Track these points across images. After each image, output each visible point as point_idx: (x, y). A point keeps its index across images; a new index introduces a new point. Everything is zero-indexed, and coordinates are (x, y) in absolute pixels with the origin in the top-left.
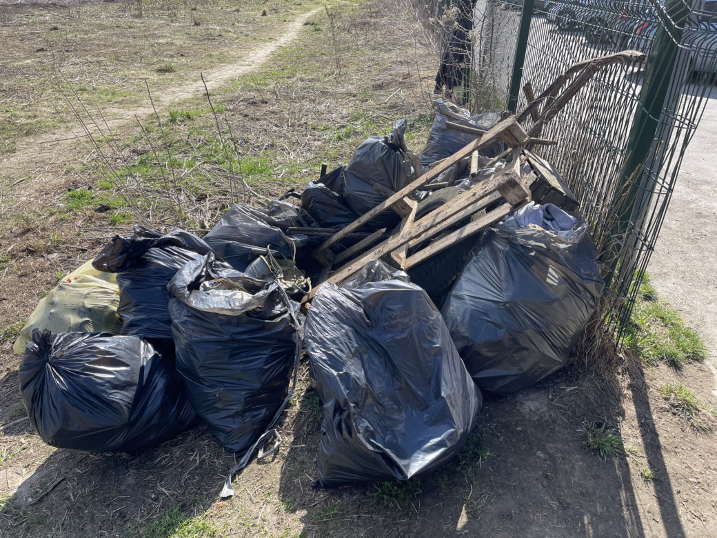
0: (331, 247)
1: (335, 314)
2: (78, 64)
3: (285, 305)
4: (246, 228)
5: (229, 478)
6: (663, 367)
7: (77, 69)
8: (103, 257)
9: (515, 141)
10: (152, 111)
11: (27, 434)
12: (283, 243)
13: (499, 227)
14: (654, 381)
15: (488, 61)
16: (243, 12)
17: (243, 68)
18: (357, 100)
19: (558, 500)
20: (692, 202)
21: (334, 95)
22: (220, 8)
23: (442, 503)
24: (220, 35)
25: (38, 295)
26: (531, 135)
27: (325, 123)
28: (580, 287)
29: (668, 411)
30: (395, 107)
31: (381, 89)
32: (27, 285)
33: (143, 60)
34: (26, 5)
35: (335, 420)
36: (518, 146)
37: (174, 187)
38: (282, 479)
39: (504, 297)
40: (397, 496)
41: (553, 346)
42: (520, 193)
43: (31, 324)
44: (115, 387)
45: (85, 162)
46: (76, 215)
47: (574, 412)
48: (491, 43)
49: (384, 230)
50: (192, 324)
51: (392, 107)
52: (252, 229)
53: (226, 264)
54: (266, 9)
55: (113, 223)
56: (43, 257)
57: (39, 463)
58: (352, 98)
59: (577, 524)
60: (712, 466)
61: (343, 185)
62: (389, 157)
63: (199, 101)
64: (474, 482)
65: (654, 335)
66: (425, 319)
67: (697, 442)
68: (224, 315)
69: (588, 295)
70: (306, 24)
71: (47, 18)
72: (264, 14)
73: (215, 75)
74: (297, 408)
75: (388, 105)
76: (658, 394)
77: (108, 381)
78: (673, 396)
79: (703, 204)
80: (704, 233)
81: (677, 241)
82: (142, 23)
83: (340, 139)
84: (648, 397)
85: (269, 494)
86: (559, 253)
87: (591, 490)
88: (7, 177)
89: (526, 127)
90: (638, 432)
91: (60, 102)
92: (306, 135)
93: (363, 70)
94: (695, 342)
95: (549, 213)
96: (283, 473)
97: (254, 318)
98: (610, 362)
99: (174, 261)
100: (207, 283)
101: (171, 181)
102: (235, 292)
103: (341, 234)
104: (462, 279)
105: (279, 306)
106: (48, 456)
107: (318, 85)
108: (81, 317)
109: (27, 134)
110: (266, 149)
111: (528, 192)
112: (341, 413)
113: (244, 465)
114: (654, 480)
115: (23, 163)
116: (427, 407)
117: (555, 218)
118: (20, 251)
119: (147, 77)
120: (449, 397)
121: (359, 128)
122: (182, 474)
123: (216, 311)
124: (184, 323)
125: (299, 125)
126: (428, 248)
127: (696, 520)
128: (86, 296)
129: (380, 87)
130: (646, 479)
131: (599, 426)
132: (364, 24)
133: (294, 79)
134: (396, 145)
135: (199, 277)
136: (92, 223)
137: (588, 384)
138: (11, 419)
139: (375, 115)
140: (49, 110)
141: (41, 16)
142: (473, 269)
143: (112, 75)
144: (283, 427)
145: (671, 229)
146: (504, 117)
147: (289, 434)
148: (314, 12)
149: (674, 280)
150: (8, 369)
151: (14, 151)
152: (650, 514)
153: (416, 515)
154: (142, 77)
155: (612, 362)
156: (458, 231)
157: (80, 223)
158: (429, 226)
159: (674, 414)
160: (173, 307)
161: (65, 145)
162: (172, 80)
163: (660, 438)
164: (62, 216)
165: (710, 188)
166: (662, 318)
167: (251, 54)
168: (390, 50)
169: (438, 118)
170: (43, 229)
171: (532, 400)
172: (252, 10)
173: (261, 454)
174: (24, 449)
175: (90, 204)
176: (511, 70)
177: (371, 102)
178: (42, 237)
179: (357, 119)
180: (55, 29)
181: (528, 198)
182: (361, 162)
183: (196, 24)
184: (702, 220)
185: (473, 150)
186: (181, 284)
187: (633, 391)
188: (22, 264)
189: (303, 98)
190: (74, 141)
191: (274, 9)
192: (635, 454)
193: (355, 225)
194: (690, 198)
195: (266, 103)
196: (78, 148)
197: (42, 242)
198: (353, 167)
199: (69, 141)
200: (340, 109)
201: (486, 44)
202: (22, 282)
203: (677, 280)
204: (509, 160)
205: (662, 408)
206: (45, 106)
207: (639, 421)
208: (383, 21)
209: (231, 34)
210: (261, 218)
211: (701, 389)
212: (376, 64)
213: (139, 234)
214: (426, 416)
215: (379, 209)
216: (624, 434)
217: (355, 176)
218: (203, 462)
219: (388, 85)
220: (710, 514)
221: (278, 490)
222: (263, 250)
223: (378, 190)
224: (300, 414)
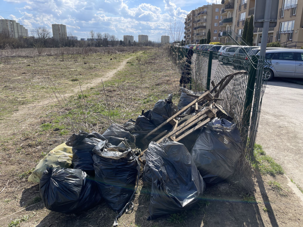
0: (147, 138)
1: (155, 152)
2: (40, 78)
3: (133, 157)
4: (117, 132)
5: (116, 219)
6: (269, 176)
7: (40, 80)
8: (69, 141)
9: (210, 99)
10: (71, 95)
11: (35, 210)
12: (130, 137)
13: (207, 125)
14: (266, 180)
15: (198, 74)
16: (103, 59)
17: (105, 79)
18: (150, 89)
19: (235, 218)
20: (277, 123)
21: (141, 88)
22: (94, 58)
23: (194, 220)
24: (95, 67)
25: (34, 161)
26: (215, 97)
27: (138, 98)
28: (235, 144)
29: (271, 190)
30: (165, 92)
31: (159, 85)
32: (29, 158)
33: (66, 77)
34: (16, 56)
35: (158, 186)
36: (211, 100)
37: (83, 121)
38: (135, 218)
39: (210, 149)
40: (178, 219)
41: (229, 166)
42: (213, 114)
43: (38, 168)
44: (75, 186)
45: (47, 114)
46: (46, 132)
47: (238, 190)
48: (199, 69)
49: (166, 131)
50: (102, 163)
51: (163, 92)
52: (119, 132)
53: (110, 144)
54: (112, 58)
55: (61, 135)
56: (35, 147)
57: (41, 220)
58: (148, 89)
59: (242, 225)
60: (288, 207)
61: (151, 116)
62: (167, 106)
63: (89, 91)
64: (205, 213)
65: (264, 165)
66: (185, 154)
67: (282, 200)
68: (114, 159)
69: (238, 147)
70: (127, 63)
71: (25, 61)
72: (111, 59)
73: (94, 81)
74: (139, 194)
75: (162, 91)
76: (267, 184)
77: (73, 183)
78: (272, 184)
79: (281, 123)
80: (282, 133)
81: (272, 136)
82: (64, 63)
83: (145, 103)
84: (264, 185)
85: (131, 223)
86: (227, 133)
87: (246, 214)
88: (16, 120)
89: (213, 95)
90: (261, 196)
91: (34, 92)
92: (132, 102)
93: (151, 79)
94: (280, 168)
95: (223, 122)
96: (136, 216)
97: (124, 161)
98: (249, 172)
99: (93, 142)
100: (106, 150)
101: (82, 119)
102: (116, 152)
103: (151, 133)
104: (196, 144)
105: (131, 157)
106: (44, 217)
107: (134, 84)
108: (57, 165)
109: (23, 104)
110: (117, 107)
111: (215, 114)
112: (160, 184)
113: (121, 215)
114: (268, 211)
115: (22, 115)
116: (187, 184)
117: (225, 123)
118: (26, 146)
119: (68, 83)
120: (195, 181)
121: (152, 99)
122: (97, 220)
123: (111, 158)
124: (99, 163)
125: (129, 99)
126: (183, 135)
127: (283, 224)
128: (58, 158)
129: (158, 85)
130: (265, 211)
131: (247, 194)
132: (150, 62)
133: (125, 82)
134: (169, 102)
135: (103, 148)
136: (52, 135)
137: (242, 181)
138: (28, 205)
139: (157, 94)
140: (30, 95)
141: (22, 60)
142: (199, 140)
143: (54, 82)
144: (134, 201)
145: (270, 132)
146: (206, 91)
147: (136, 203)
148: (130, 58)
149: (272, 149)
150: (25, 188)
151: (18, 110)
152: (267, 222)
153: (186, 225)
154: (66, 83)
155: (250, 173)
156: (193, 128)
157: (48, 135)
158: (183, 126)
159: (273, 191)
160: (95, 158)
161: (38, 108)
162: (78, 84)
163: (269, 198)
164: (41, 133)
165: (283, 118)
166: (267, 160)
167: (107, 74)
168: (161, 72)
169: (182, 93)
170: (34, 138)
171: (223, 186)
172: (106, 58)
173: (127, 210)
174: (35, 215)
175: (52, 128)
176: (206, 78)
177: (155, 90)
178: (34, 141)
179: (150, 96)
180: (29, 65)
181: (215, 116)
182: (157, 108)
183: (85, 63)
184: (281, 129)
185: (196, 102)
186: (98, 149)
187: (258, 183)
188: (27, 150)
189: (129, 89)
190: (42, 106)
191: (115, 58)
192: (260, 203)
193: (156, 129)
194: (276, 121)
195: (115, 91)
196: (43, 109)
197: (34, 142)
198: (154, 110)
199: (40, 106)
200: (143, 93)
201: (197, 69)
202: (27, 157)
203: (273, 149)
204: (208, 105)
205: (269, 189)
206: (29, 94)
207: (261, 193)
208: (157, 61)
209: (99, 67)
210: (122, 128)
211: (283, 183)
212: (156, 77)
213: (81, 133)
214: (187, 187)
215: (165, 123)
216: (256, 197)
217: (155, 113)
218: (105, 215)
219: (161, 84)
220: (288, 222)
221: (134, 222)
222: (124, 139)
223: (164, 117)
224: (140, 196)
